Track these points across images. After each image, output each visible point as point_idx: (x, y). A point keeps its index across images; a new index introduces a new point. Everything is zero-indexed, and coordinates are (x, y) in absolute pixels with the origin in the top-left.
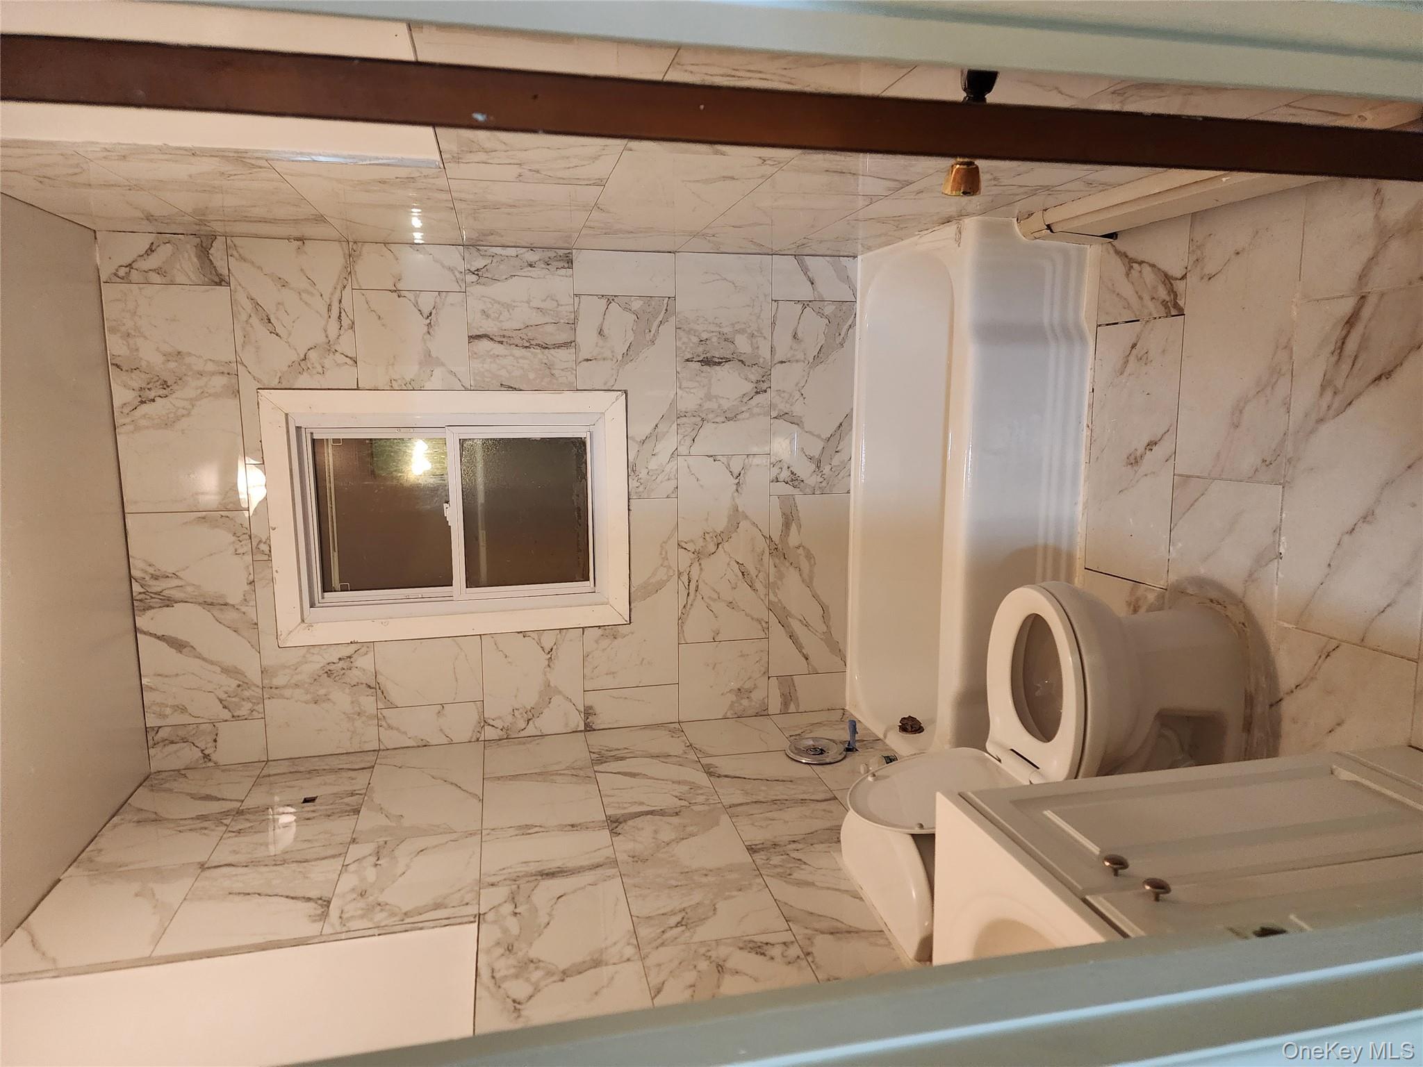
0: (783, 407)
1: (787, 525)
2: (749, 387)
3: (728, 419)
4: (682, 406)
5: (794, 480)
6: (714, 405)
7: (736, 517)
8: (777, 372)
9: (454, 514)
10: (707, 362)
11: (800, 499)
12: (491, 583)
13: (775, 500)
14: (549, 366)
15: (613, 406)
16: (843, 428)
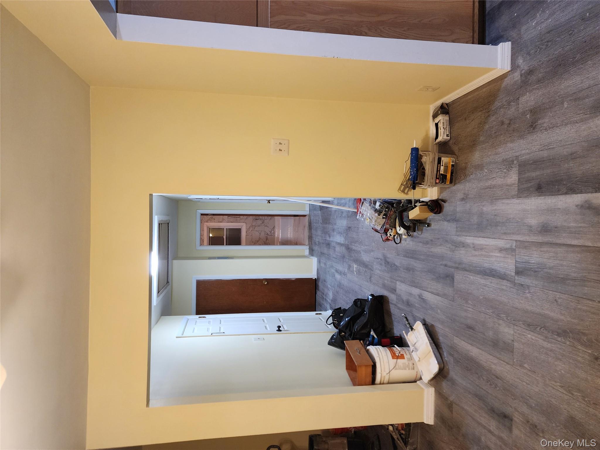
0: (266, 225)
1: (266, 240)
2: (262, 222)
3: (259, 226)
4: (253, 225)
5: (267, 234)
6: (257, 225)
7: (260, 239)
8: (265, 220)
9: (225, 237)
10: (256, 219)
11: (268, 237)
12: (229, 245)
13: (265, 237)
14: (237, 220)
15: (244, 225)
16: (274, 227)
